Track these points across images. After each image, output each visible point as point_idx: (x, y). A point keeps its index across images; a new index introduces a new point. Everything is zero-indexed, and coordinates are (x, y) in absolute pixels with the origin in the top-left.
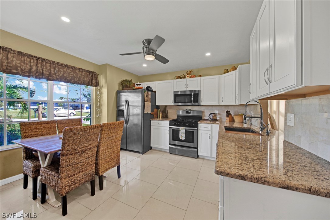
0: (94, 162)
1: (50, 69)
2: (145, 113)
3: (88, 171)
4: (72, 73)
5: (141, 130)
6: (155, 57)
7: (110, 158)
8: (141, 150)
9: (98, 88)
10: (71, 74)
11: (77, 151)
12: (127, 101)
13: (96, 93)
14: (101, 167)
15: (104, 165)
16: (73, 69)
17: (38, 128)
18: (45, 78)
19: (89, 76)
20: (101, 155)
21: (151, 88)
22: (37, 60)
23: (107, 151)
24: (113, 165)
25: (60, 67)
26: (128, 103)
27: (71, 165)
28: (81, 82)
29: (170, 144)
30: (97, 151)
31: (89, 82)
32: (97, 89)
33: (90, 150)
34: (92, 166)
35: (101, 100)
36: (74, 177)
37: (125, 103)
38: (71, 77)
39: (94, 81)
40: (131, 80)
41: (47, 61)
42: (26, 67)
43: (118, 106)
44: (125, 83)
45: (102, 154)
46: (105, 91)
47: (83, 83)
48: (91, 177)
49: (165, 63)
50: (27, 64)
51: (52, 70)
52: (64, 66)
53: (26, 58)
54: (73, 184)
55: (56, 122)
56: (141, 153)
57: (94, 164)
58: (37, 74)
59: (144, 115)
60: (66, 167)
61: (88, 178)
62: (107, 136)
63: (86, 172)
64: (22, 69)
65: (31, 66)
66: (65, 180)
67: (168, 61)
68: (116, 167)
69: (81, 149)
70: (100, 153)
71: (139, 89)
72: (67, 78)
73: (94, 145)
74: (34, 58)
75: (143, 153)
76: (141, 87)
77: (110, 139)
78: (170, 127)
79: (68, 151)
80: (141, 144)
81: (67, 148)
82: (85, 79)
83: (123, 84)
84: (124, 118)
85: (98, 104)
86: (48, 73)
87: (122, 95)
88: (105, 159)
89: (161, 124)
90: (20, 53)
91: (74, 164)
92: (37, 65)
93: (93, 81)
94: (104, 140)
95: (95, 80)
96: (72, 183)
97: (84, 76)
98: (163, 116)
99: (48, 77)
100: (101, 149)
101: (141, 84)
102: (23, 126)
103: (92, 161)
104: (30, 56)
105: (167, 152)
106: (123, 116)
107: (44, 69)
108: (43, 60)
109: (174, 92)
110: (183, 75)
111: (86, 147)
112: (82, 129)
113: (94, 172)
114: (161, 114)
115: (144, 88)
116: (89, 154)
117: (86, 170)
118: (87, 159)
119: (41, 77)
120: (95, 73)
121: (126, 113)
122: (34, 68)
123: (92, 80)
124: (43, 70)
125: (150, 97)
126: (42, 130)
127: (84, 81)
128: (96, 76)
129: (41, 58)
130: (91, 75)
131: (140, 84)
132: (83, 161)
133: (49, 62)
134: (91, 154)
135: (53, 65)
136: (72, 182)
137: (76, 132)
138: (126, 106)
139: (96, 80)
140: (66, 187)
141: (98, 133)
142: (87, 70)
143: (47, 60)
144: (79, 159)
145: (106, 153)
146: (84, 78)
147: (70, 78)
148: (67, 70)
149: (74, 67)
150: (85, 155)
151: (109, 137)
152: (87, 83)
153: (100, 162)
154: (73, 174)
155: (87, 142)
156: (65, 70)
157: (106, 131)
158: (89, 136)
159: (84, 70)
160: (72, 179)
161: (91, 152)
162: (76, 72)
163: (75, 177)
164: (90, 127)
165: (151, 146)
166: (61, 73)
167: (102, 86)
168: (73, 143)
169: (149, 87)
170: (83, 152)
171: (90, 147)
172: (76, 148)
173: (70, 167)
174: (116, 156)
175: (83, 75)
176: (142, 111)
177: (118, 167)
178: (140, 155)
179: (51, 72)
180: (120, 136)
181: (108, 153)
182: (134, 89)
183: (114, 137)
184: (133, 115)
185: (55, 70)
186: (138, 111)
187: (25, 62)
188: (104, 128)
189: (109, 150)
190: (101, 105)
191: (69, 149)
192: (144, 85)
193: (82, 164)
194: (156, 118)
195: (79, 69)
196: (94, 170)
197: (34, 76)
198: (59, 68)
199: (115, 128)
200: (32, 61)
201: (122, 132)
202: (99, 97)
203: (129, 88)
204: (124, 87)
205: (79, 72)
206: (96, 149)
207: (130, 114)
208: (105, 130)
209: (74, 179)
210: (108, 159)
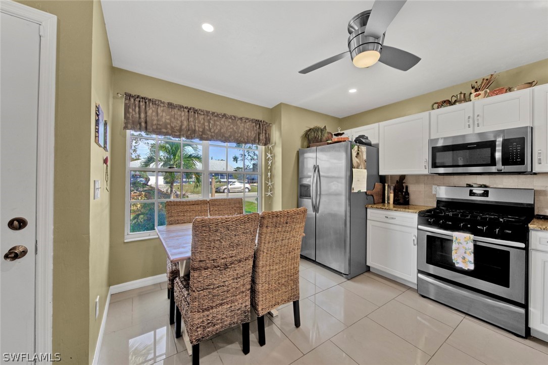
0: (249, 287)
1: (204, 124)
2: (352, 191)
3: (236, 304)
4: (232, 126)
5: (344, 226)
6: (380, 52)
7: (279, 283)
8: (345, 271)
9: (268, 147)
10: (231, 128)
11: (215, 264)
12: (316, 168)
13: (266, 156)
14: (261, 299)
15: (268, 297)
16: (232, 119)
17: (186, 211)
18: (197, 138)
19: (255, 128)
20: (260, 274)
21: (367, 138)
22: (188, 111)
23: (272, 267)
24: (285, 298)
25: (216, 118)
26: (319, 171)
27: (207, 289)
28: (244, 139)
29: (420, 272)
30: (253, 266)
31: (255, 138)
32: (267, 149)
33: (240, 264)
34: (244, 294)
35: (274, 167)
36: (211, 311)
37: (313, 171)
38: (231, 132)
39: (262, 137)
40: (325, 127)
41: (200, 112)
42: (177, 123)
43: (300, 176)
44: (313, 133)
45: (262, 272)
46: (278, 151)
47: (246, 141)
48: (243, 316)
49: (405, 69)
50: (177, 119)
51: (206, 124)
52: (220, 116)
53: (176, 110)
54: (211, 324)
55: (208, 202)
56: (344, 275)
57: (249, 292)
58: (189, 133)
59: (351, 196)
60: (199, 291)
61: (236, 318)
62: (271, 238)
63: (233, 305)
64: (172, 127)
65: (181, 122)
66: (197, 315)
67: (416, 60)
68: (292, 303)
69: (223, 260)
70: (259, 270)
71: (341, 142)
72: (225, 135)
73: (246, 255)
74: (185, 109)
75: (350, 276)
76: (344, 138)
77: (277, 244)
78: (418, 229)
79: (200, 261)
80: (345, 252)
81: (198, 257)
82: (249, 134)
83: (310, 137)
84: (310, 200)
85: (269, 174)
86: (201, 130)
87: (307, 158)
88: (269, 284)
89: (393, 218)
90: (170, 105)
91: (212, 287)
92: (188, 119)
93: (261, 135)
94: (266, 245)
95: (264, 134)
96: (208, 323)
97: (248, 129)
98: (399, 200)
99: (202, 135)
100: (261, 263)
101: (343, 133)
102: (169, 207)
103: (244, 285)
104: (181, 107)
105: (410, 288)
106: (308, 196)
107: (197, 124)
108: (195, 111)
109: (431, 141)
110: (461, 93)
111: (232, 257)
112: (222, 223)
113: (248, 307)
114: (392, 196)
115: (350, 140)
116: (237, 272)
117: (232, 302)
118: (236, 281)
119: (193, 135)
120: (265, 123)
121: (314, 191)
122: (185, 123)
123: (259, 134)
124: (195, 126)
125: (365, 157)
126: (191, 214)
127: (247, 137)
128: (265, 127)
129: (193, 108)
130: (258, 126)
131: (341, 132)
132: (227, 283)
133: (202, 113)
134: (242, 271)
135: (208, 116)
136: (209, 321)
137: (213, 228)
138: (314, 177)
139: (266, 134)
140: (197, 328)
141: (255, 231)
142: (253, 119)
143: (200, 110)
144: (220, 279)
145: (271, 272)
146: (248, 132)
147: (229, 134)
148: (224, 122)
149: (234, 117)
150: (230, 272)
151: (276, 241)
152: (252, 141)
153: (260, 288)
154: (211, 306)
155: (233, 247)
156: (222, 122)
157: (269, 228)
158: (237, 237)
159: (247, 119)
160: (208, 316)
161: (242, 267)
162: (237, 125)
163: (213, 313)
164: (237, 220)
165: (368, 264)
166: (217, 128)
167: (275, 143)
168: (209, 248)
169: (363, 136)
170: (226, 267)
171: (239, 258)
172: (214, 258)
173: (205, 293)
174: (291, 280)
175: (246, 128)
176: (346, 188)
177: (294, 303)
178: (343, 279)
179: (205, 127)
180: (299, 239)
181: (274, 272)
182: (331, 144)
183: (287, 240)
184: (329, 194)
185: (209, 124)
186: (340, 186)
187: (176, 116)
188: (265, 222)
189: (277, 267)
190: (274, 176)
191: (202, 259)
192: (352, 134)
193: (225, 288)
194: (378, 203)
195: (241, 119)
196: (248, 303)
197: (185, 135)
198: (214, 120)
199: (287, 223)
200: (183, 114)
201: (303, 231)
202: (270, 162)
203: (321, 141)
204: (312, 142)
205: (241, 123)
206: (251, 263)
207: (322, 193)
208: (267, 227)
209: (211, 316)
210: (274, 284)
